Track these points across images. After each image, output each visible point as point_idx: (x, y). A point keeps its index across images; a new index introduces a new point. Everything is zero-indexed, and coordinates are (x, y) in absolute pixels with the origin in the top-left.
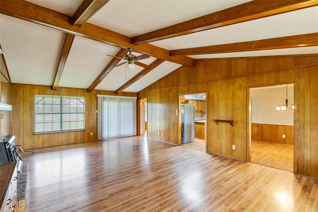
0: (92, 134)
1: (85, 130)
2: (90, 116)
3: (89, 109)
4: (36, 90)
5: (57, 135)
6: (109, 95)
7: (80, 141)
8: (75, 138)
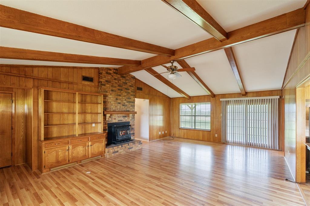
0: (216, 135)
1: (210, 131)
2: (215, 119)
3: (214, 112)
4: (181, 101)
5: (191, 131)
6: (235, 98)
7: (206, 139)
8: (203, 136)
